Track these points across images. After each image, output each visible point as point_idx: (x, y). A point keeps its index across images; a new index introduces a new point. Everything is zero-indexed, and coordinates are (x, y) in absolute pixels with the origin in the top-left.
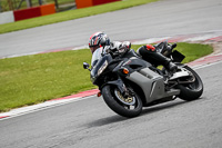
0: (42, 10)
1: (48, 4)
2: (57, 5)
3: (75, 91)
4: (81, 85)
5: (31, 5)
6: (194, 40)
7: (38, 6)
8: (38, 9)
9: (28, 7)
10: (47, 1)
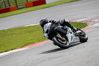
0: (11, 9)
1: (13, 6)
2: (17, 6)
3: (26, 45)
4: (29, 42)
5: (5, 7)
6: (78, 21)
7: (9, 7)
8: (9, 9)
9: (4, 8)
10: (13, 5)
